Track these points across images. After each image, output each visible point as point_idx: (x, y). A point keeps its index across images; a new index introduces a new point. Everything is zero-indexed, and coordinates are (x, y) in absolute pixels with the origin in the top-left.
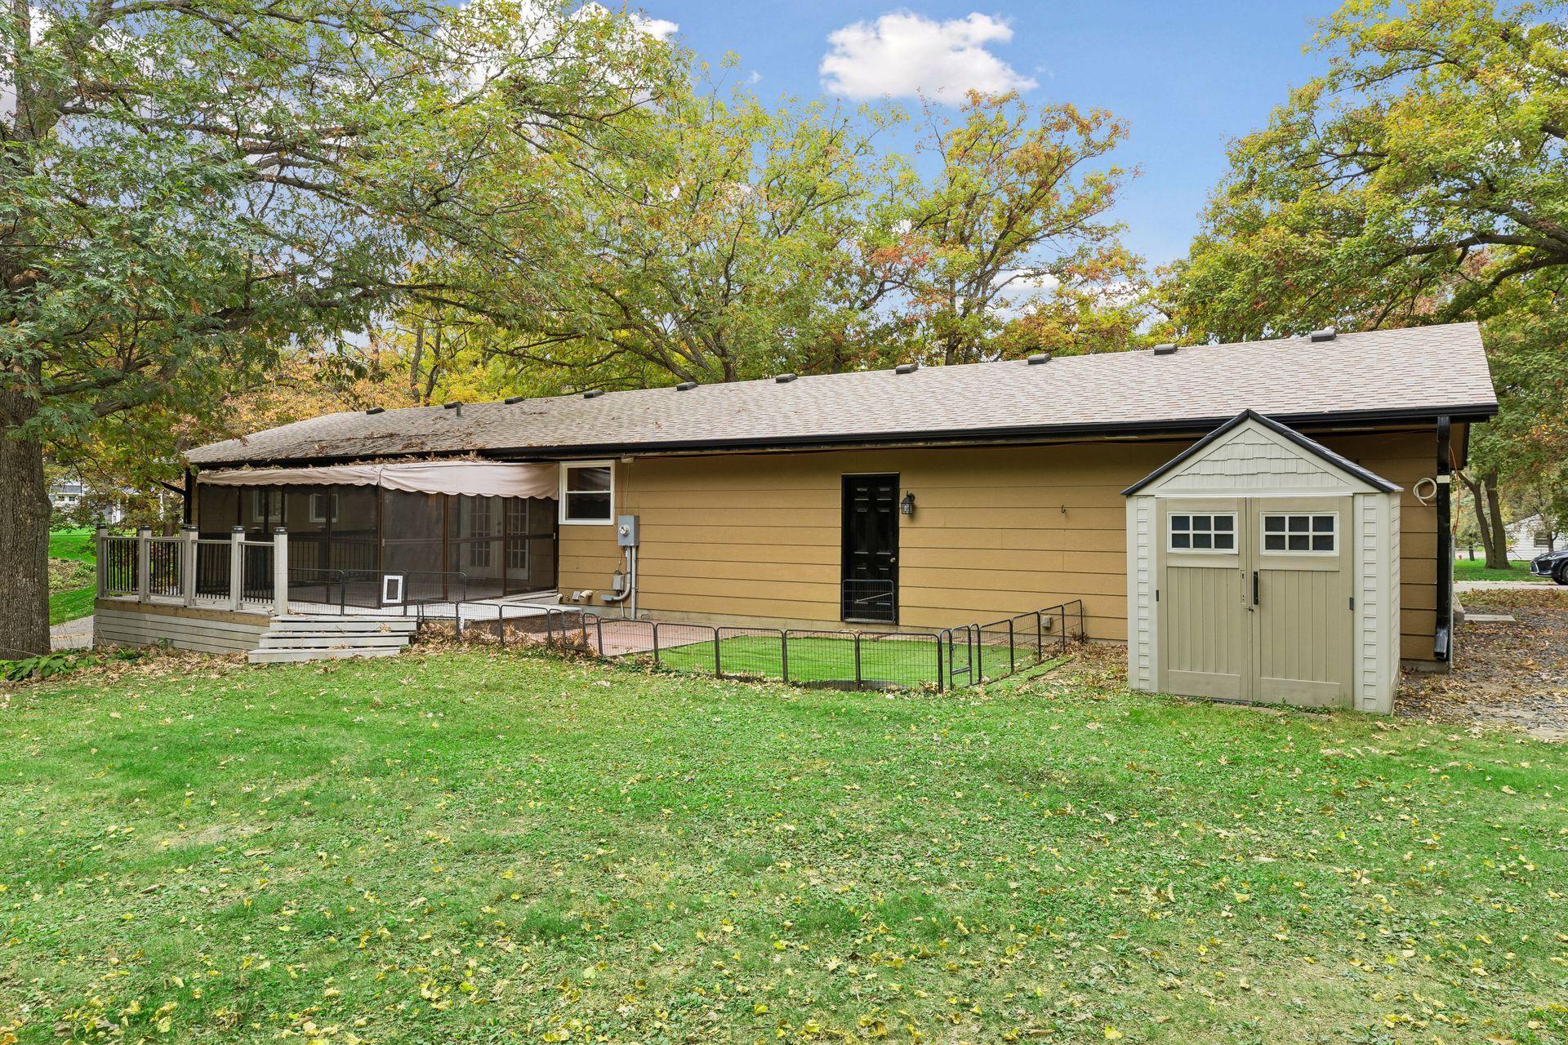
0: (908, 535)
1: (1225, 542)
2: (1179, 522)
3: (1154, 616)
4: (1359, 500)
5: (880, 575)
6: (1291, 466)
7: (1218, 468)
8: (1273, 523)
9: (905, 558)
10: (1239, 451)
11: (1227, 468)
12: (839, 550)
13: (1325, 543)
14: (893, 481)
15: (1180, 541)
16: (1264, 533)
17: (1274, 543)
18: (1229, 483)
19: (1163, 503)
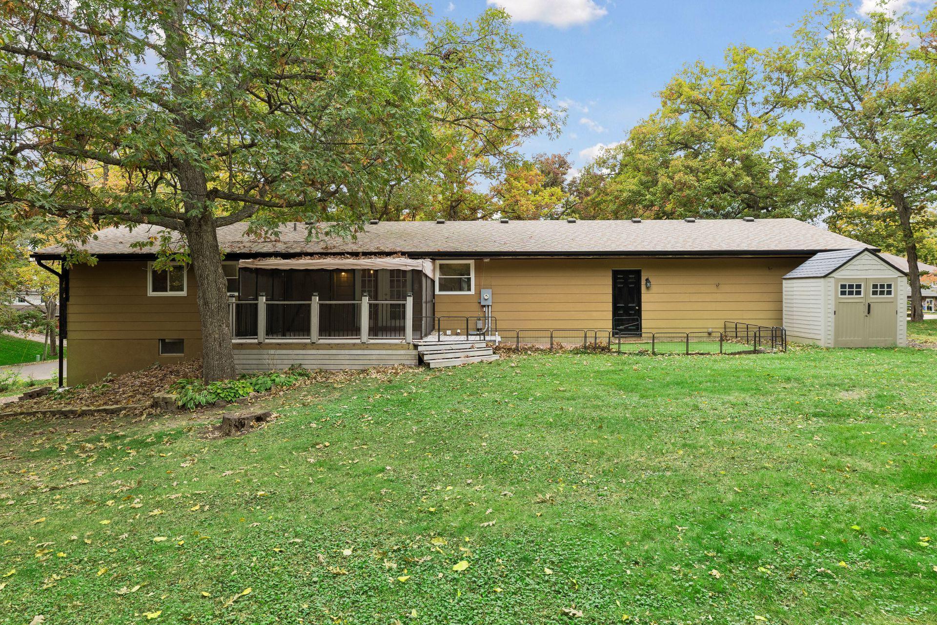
0: (646, 297)
1: (858, 293)
2: (843, 286)
3: (833, 320)
4: (899, 278)
5: (630, 315)
6: (879, 267)
7: (856, 268)
8: (875, 286)
9: (644, 306)
10: (863, 262)
11: (859, 267)
12: (611, 305)
13: (889, 293)
14: (638, 273)
15: (843, 293)
16: (872, 290)
17: (875, 293)
18: (859, 273)
19: (837, 280)
